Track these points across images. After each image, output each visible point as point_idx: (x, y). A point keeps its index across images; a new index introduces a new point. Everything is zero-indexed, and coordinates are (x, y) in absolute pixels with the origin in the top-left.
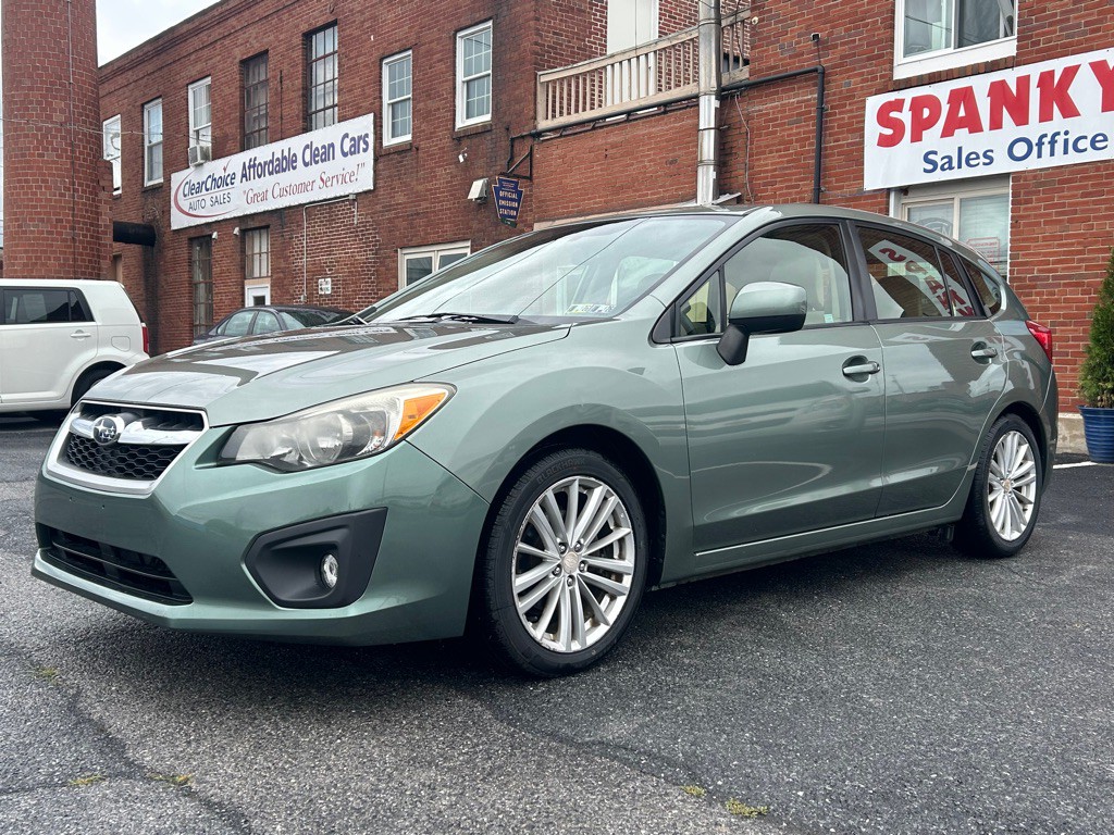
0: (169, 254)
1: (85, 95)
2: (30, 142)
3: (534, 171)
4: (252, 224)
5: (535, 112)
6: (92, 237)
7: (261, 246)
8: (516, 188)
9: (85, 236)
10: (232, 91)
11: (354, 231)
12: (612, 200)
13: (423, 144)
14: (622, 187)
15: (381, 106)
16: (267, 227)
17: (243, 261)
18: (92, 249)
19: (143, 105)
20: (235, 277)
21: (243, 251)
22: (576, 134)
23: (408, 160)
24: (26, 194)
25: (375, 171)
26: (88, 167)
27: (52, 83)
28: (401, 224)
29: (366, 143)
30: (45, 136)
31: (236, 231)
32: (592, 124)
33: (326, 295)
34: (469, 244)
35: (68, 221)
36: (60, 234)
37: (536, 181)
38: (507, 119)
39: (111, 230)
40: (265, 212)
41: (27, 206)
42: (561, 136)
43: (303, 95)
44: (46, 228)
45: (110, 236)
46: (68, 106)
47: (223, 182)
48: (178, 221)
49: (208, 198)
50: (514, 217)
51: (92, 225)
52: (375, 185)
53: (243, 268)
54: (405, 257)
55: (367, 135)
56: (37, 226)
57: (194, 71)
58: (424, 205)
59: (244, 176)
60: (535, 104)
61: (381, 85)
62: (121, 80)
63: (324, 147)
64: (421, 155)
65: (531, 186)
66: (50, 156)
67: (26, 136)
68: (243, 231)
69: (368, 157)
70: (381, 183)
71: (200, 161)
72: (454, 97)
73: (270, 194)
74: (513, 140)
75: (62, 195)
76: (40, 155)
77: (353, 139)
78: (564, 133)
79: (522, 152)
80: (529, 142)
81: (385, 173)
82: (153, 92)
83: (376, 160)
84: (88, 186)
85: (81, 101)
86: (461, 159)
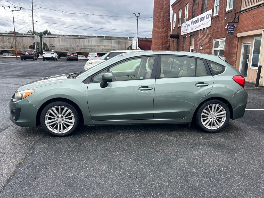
0: (180, 40)
1: (167, 10)
2: (157, 20)
3: (239, 21)
4: (192, 34)
5: (241, 6)
6: (166, 38)
7: (193, 39)
8: (233, 25)
9: (165, 38)
10: (191, 6)
11: (207, 36)
12: (253, 27)
13: (220, 16)
14: (256, 24)
15: (214, 7)
16: (194, 35)
17: (190, 42)
18: (166, 40)
19: (179, 10)
20: (189, 45)
21: (190, 40)
22: (248, 11)
23: (217, 19)
24: (155, 30)
25: (211, 22)
26: (166, 24)
27: (161, 9)
28: (214, 34)
29: (210, 16)
30: (159, 19)
31: (190, 36)
32: (251, 9)
33: (201, 49)
34: (225, 38)
35: (162, 35)
36: (160, 37)
37: (239, 23)
38: (235, 8)
39: (170, 36)
40: (194, 32)
41: (155, 33)
42: (245, 12)
43: (202, 6)
44: (158, 36)
45: (170, 37)
46: (163, 12)
47: (188, 25)
48: (182, 34)
49: (186, 29)
50: (232, 32)
51: (166, 35)
52: (211, 25)
53: (190, 43)
54: (215, 41)
55: (211, 14)
56: (157, 36)
57: (186, 2)
58: (219, 29)
59: (191, 24)
60: (241, 4)
61: (214, 2)
62: (177, 5)
63: (204, 17)
64: (219, 18)
65: (238, 24)
66: (160, 23)
67: (156, 19)
68: (191, 36)
69: (210, 19)
70: (212, 25)
71: (185, 21)
72: (227, 4)
73: (195, 28)
74: (236, 13)
75: (161, 30)
76: (158, 23)
77: (208, 15)
78: (246, 11)
79: (237, 16)
80: (239, 14)
81: (213, 22)
82: (181, 8)
83: (212, 20)
84: (166, 28)
85: (166, 11)
86: (225, 18)
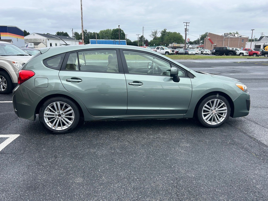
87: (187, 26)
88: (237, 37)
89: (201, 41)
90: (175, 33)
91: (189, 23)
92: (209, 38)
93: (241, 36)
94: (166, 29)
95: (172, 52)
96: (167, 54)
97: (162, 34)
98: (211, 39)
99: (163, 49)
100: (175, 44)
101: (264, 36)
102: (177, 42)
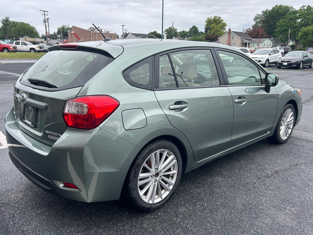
87: (45, 15)
88: (104, 32)
89: (58, 35)
90: (22, 24)
91: (47, 12)
92: (74, 32)
93: (108, 32)
94: (9, 18)
95: (39, 49)
96: (32, 52)
97: (3, 23)
98: (76, 33)
99: (25, 45)
100: (28, 38)
101: (128, 34)
102: (30, 35)
